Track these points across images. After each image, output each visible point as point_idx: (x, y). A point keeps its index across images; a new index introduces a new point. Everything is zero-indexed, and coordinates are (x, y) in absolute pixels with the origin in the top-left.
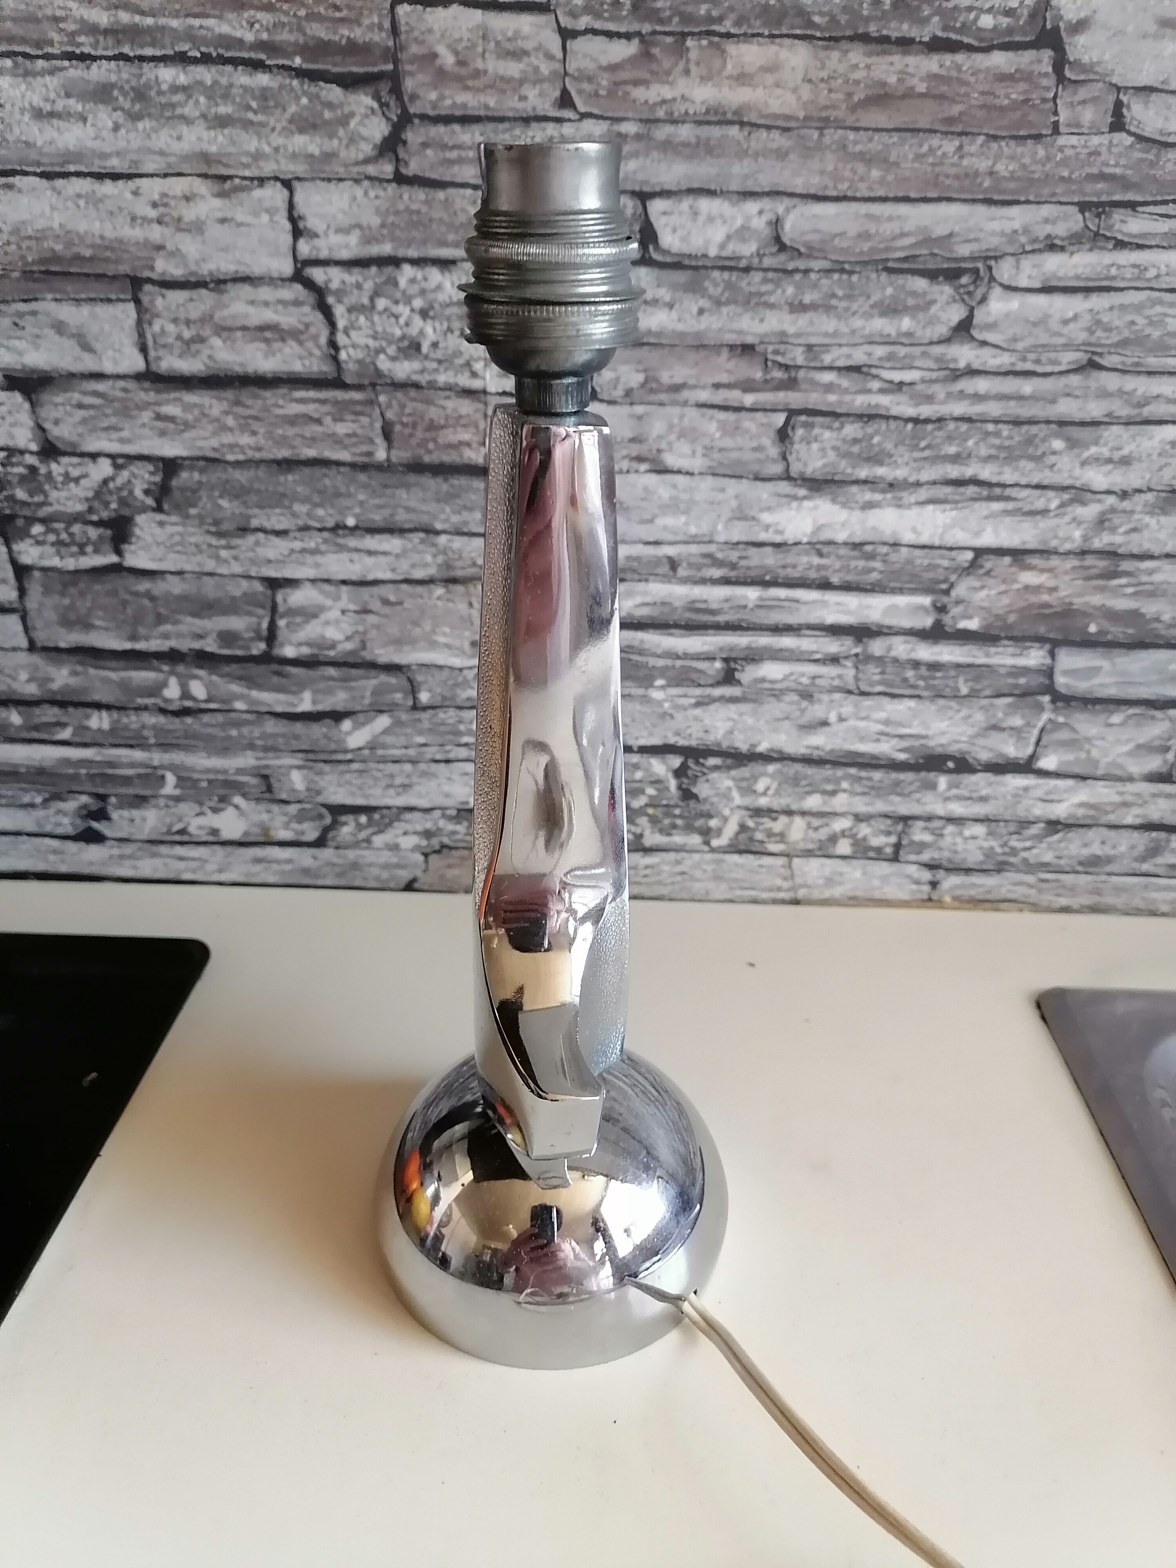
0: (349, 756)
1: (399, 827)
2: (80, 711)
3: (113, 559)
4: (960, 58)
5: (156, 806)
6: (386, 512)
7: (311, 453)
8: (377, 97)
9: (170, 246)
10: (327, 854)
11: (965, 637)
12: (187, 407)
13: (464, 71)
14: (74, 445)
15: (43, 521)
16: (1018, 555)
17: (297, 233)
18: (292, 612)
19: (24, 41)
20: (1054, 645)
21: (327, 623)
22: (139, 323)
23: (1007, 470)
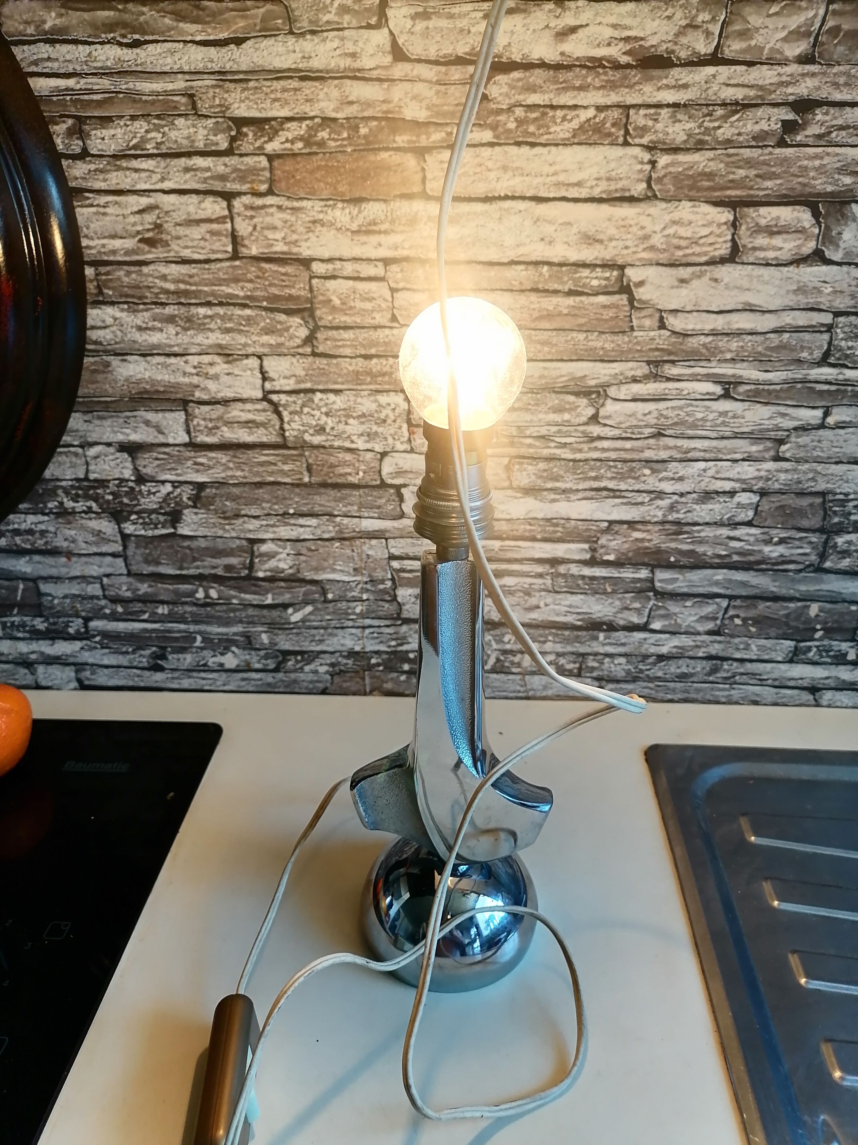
0: (291, 626)
1: (318, 662)
2: (153, 605)
3: (172, 530)
4: (583, 298)
5: (191, 652)
6: (309, 506)
7: (272, 479)
8: (303, 319)
9: (202, 386)
10: (280, 675)
11: (607, 564)
12: (210, 459)
13: (344, 307)
14: (153, 477)
15: (136, 513)
16: (631, 524)
17: (264, 379)
18: (261, 555)
19: (133, 296)
20: (653, 568)
21: (279, 560)
22: (187, 421)
23: (622, 483)
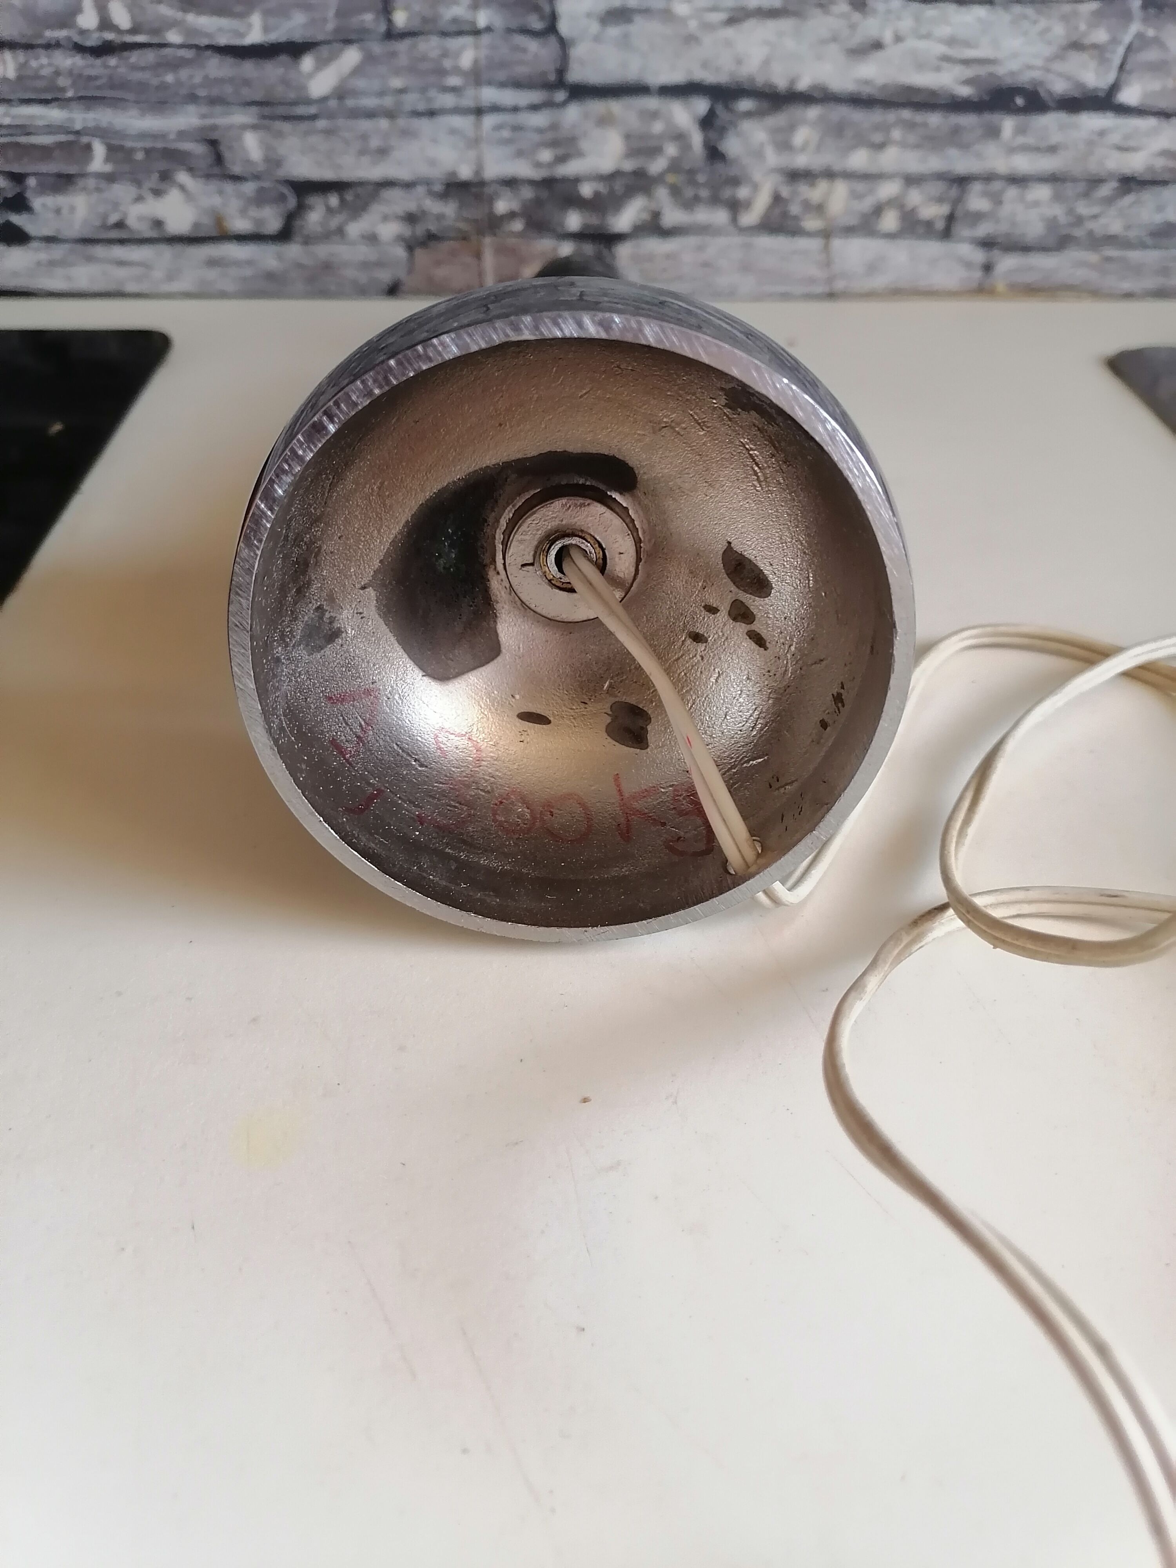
0: (312, 110)
1: (377, 210)
10: (293, 250)
